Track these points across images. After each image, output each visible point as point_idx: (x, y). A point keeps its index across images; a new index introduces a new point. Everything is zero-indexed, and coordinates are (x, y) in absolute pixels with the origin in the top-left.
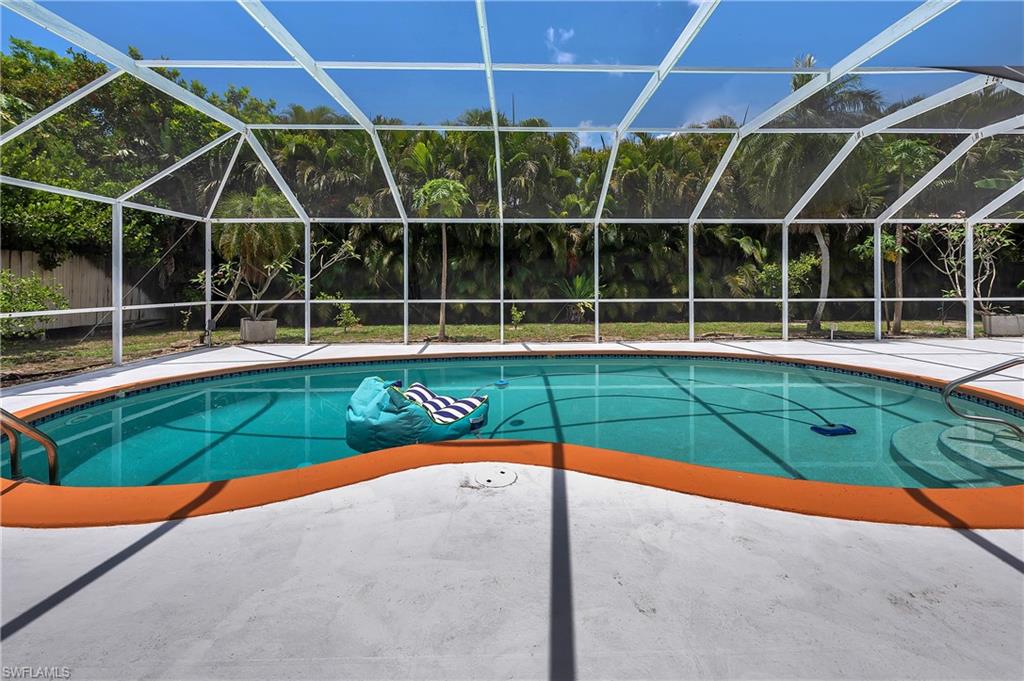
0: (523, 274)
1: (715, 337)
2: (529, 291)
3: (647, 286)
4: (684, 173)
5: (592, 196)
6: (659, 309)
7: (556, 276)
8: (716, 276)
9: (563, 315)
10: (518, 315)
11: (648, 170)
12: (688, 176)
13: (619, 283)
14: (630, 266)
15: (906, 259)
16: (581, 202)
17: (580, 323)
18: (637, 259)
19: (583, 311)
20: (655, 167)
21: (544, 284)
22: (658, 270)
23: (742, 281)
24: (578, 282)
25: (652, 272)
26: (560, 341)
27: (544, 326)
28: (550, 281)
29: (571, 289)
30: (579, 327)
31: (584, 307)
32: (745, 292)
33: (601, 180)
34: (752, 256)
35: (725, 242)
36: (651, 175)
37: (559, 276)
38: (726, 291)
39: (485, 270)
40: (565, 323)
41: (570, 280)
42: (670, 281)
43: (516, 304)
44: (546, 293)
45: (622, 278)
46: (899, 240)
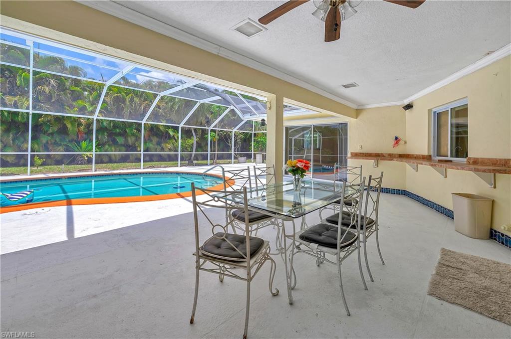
0: (44, 139)
1: (153, 167)
2: (48, 148)
3: (125, 147)
4: (145, 100)
5: (94, 103)
6: (131, 157)
7: (69, 141)
8: (159, 144)
9: (73, 160)
10: (39, 162)
11: (126, 96)
12: (146, 102)
13: (109, 145)
14: (116, 138)
15: (219, 140)
16: (87, 105)
17: (84, 164)
18: (120, 134)
19: (86, 158)
20: (130, 95)
21: (60, 145)
22: (131, 140)
23: (169, 146)
24: (84, 144)
25: (128, 141)
26: (71, 172)
27: (59, 166)
28: (65, 143)
29: (79, 147)
30: (83, 166)
31: (87, 156)
32: (170, 150)
33: (100, 96)
34: (174, 136)
35: (162, 130)
36: (128, 98)
37: (71, 141)
38: (162, 149)
39: (11, 135)
40: (74, 164)
41: (78, 143)
42: (137, 145)
43: (38, 155)
44: (62, 150)
45: (111, 143)
46: (217, 134)
